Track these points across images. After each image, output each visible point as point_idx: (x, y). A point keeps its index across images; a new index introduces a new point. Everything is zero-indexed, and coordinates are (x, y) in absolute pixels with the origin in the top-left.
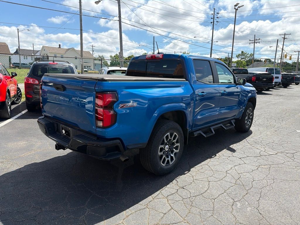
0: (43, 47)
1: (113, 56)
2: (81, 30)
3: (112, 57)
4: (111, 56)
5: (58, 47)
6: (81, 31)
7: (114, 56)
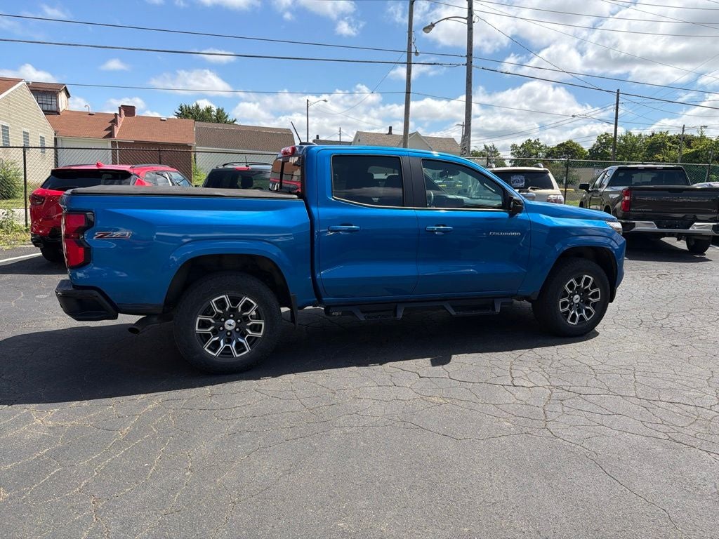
0: (358, 134)
1: (519, 145)
2: (408, 92)
3: (516, 147)
4: (514, 147)
5: (388, 132)
6: (406, 96)
7: (522, 146)
